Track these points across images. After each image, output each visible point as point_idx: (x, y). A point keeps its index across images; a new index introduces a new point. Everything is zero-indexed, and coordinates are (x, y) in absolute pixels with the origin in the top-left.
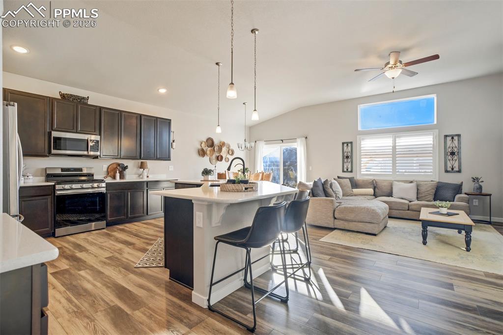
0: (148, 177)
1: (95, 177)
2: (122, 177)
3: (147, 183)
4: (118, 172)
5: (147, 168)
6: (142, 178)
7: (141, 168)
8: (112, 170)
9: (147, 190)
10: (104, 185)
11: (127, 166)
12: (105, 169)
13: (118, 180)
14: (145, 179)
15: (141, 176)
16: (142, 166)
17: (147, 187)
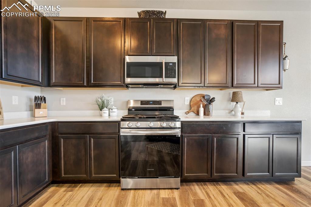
0: (242, 114)
1: (176, 113)
2: (207, 113)
3: (244, 124)
4: (201, 105)
5: (243, 101)
6: (234, 115)
7: (233, 101)
8: (196, 104)
9: (244, 135)
10: (178, 124)
11: (214, 98)
12: (187, 103)
13: (202, 118)
14: (239, 118)
15: (233, 112)
16: (235, 98)
17: (244, 131)
